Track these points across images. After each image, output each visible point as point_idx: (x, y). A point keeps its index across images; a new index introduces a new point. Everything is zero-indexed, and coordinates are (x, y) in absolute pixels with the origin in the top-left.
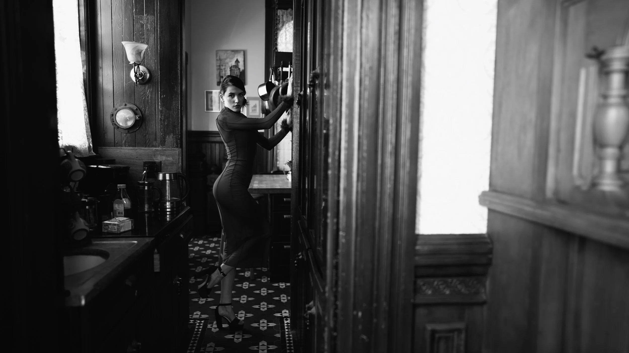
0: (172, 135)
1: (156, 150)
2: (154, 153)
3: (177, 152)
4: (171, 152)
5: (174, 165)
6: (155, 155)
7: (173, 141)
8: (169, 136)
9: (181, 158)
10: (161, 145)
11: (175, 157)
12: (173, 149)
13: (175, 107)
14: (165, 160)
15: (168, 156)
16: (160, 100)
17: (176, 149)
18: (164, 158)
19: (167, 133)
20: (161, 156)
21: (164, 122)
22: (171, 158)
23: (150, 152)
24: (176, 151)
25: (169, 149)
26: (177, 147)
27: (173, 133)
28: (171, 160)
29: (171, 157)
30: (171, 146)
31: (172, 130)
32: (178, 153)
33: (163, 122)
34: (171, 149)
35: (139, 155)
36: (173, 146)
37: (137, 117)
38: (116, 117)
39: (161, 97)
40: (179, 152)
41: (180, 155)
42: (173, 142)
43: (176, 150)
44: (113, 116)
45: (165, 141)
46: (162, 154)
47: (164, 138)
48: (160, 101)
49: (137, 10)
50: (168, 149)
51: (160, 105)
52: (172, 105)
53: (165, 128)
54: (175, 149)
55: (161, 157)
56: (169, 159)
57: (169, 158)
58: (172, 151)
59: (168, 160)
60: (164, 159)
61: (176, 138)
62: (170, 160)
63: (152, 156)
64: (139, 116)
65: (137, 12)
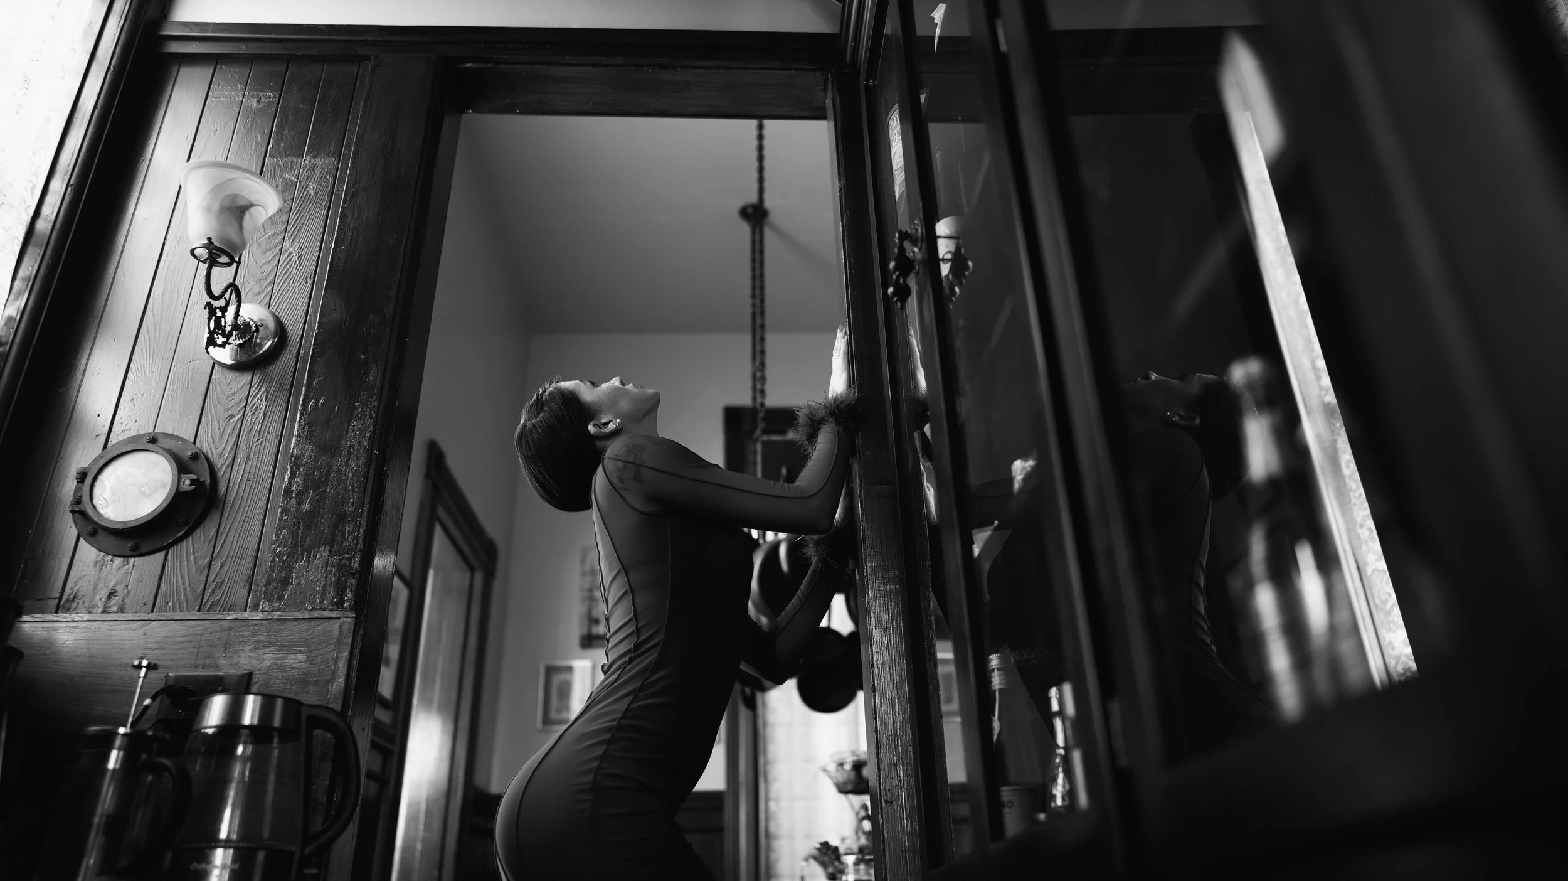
0: (323, 553)
1: (238, 623)
2: (229, 635)
3: (335, 627)
4: (308, 630)
5: (311, 689)
6: (226, 646)
7: (326, 577)
8: (308, 560)
9: (346, 654)
10: (266, 598)
11: (322, 651)
12: (316, 614)
13: (359, 443)
14: (270, 668)
15: (285, 648)
16: (298, 416)
17: (334, 615)
18: (266, 656)
19: (302, 545)
20: (257, 649)
21: (300, 503)
22: (299, 656)
23: (210, 630)
24: (327, 624)
25: (299, 615)
26: (339, 605)
27: (332, 546)
28: (299, 665)
29: (300, 652)
30: (313, 603)
31: (327, 531)
32: (336, 632)
33: (294, 502)
34: (307, 616)
35: (155, 646)
36: (322, 602)
37: (188, 482)
38: (98, 484)
39: (304, 405)
40: (341, 628)
41: (346, 640)
42: (325, 584)
43: (332, 618)
44: (87, 478)
45: (285, 582)
46: (263, 638)
47: (288, 567)
48: (299, 422)
49: (282, 145)
50: (296, 614)
51: (299, 436)
52: (347, 432)
53: (299, 523)
54: (326, 614)
55: (252, 654)
56: (290, 660)
57: (291, 656)
58: (313, 623)
59: (282, 668)
60: (267, 663)
61: (340, 566)
62: (294, 668)
63: (215, 650)
64: (194, 477)
65: (282, 149)
